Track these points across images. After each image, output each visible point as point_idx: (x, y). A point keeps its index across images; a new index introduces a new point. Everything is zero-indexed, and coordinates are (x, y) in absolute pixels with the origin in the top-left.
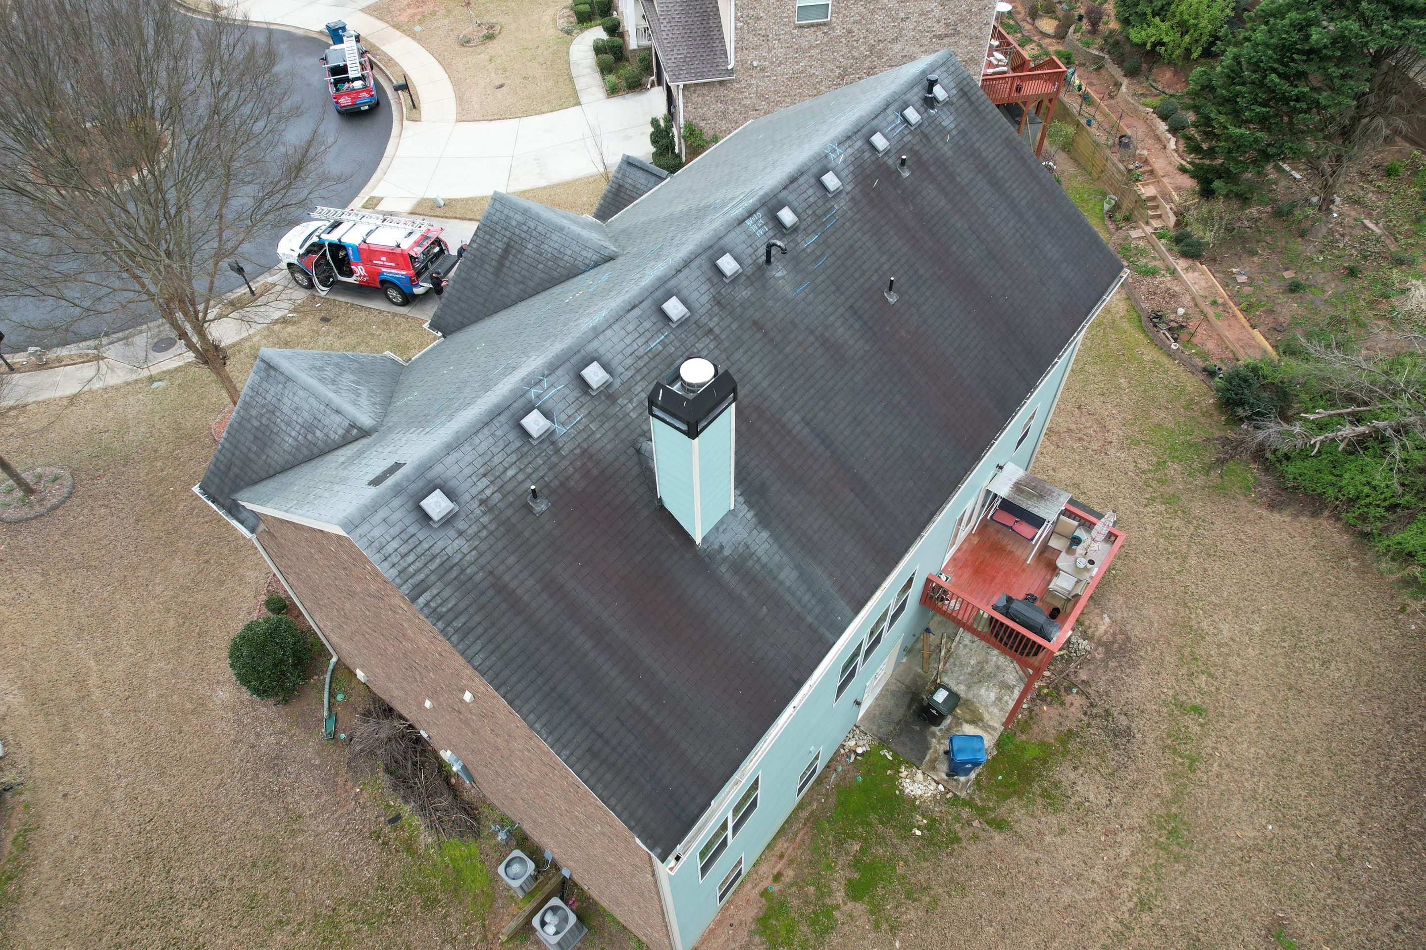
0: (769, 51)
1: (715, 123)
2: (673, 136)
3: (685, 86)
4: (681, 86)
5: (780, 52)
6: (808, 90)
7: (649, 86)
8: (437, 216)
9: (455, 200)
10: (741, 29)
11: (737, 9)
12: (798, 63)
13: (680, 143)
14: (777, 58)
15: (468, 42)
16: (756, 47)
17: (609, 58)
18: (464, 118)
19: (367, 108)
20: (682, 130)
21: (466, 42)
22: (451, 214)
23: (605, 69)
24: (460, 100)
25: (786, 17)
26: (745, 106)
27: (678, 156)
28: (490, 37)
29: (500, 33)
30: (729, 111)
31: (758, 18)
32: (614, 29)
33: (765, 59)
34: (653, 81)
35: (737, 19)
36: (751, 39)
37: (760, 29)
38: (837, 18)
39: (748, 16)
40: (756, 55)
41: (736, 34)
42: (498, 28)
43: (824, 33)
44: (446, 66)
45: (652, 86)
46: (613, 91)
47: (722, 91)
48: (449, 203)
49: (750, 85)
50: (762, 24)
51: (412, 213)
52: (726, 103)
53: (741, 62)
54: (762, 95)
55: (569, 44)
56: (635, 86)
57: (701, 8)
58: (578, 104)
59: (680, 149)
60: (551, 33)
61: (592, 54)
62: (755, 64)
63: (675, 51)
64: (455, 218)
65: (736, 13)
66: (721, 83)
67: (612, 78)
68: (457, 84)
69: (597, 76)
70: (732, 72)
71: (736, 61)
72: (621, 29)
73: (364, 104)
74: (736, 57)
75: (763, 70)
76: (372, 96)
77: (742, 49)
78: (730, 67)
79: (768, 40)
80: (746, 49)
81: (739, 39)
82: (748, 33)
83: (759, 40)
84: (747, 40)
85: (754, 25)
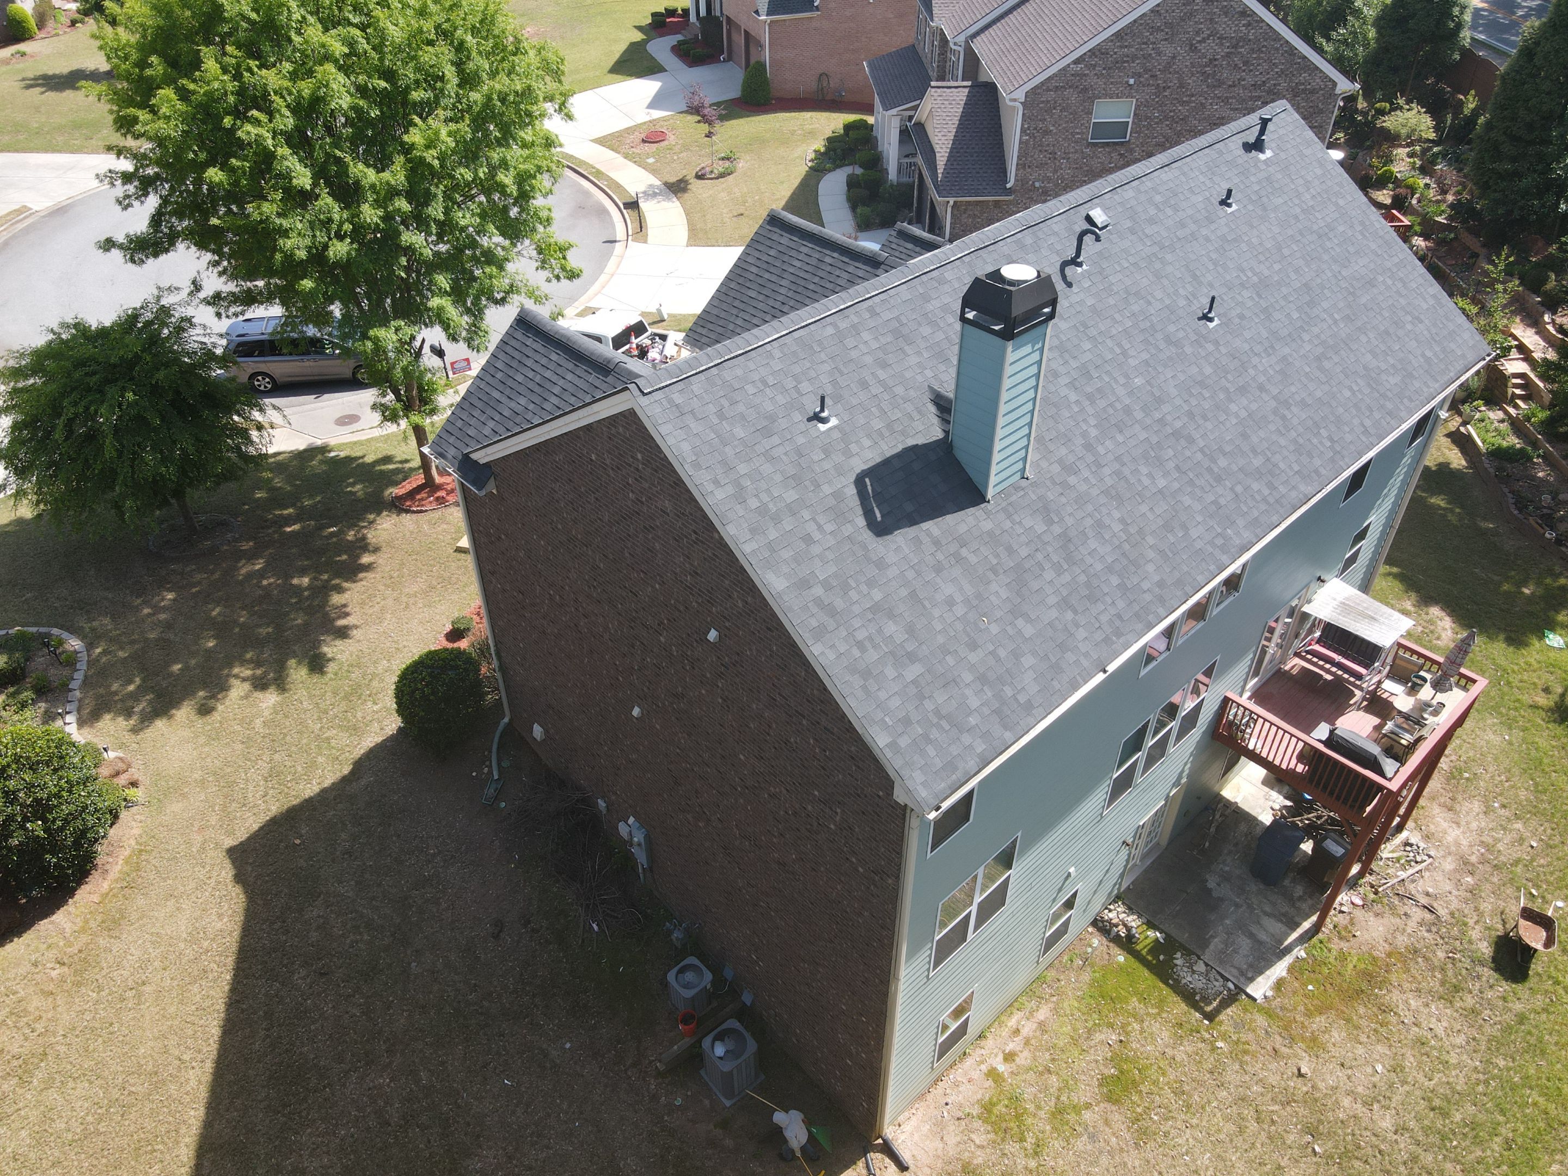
0: (1055, 171)
3: (955, 202)
4: (951, 203)
9: (680, 315)
10: (1027, 142)
11: (1024, 120)
14: (1063, 179)
16: (1041, 165)
17: (863, 191)
18: (696, 243)
21: (702, 175)
23: (857, 203)
25: (1078, 133)
28: (729, 172)
31: (1047, 132)
32: (873, 166)
33: (1049, 180)
35: (1023, 131)
36: (1036, 156)
37: (1048, 145)
38: (1137, 138)
39: (1035, 129)
40: (1039, 175)
41: (1020, 148)
43: (1121, 155)
47: (996, 214)
48: (673, 318)
50: (1050, 139)
53: (1020, 180)
55: (820, 181)
57: (982, 124)
60: (799, 169)
61: (844, 187)
62: (1037, 185)
65: (1022, 125)
66: (996, 204)
67: (861, 212)
69: (848, 211)
70: (1010, 191)
71: (1016, 180)
72: (881, 166)
74: (1016, 175)
75: (1045, 193)
77: (1024, 166)
78: (1008, 186)
79: (1055, 158)
80: (1029, 167)
81: (1023, 155)
82: (1034, 148)
83: (1045, 157)
84: (1032, 156)
85: (1041, 140)
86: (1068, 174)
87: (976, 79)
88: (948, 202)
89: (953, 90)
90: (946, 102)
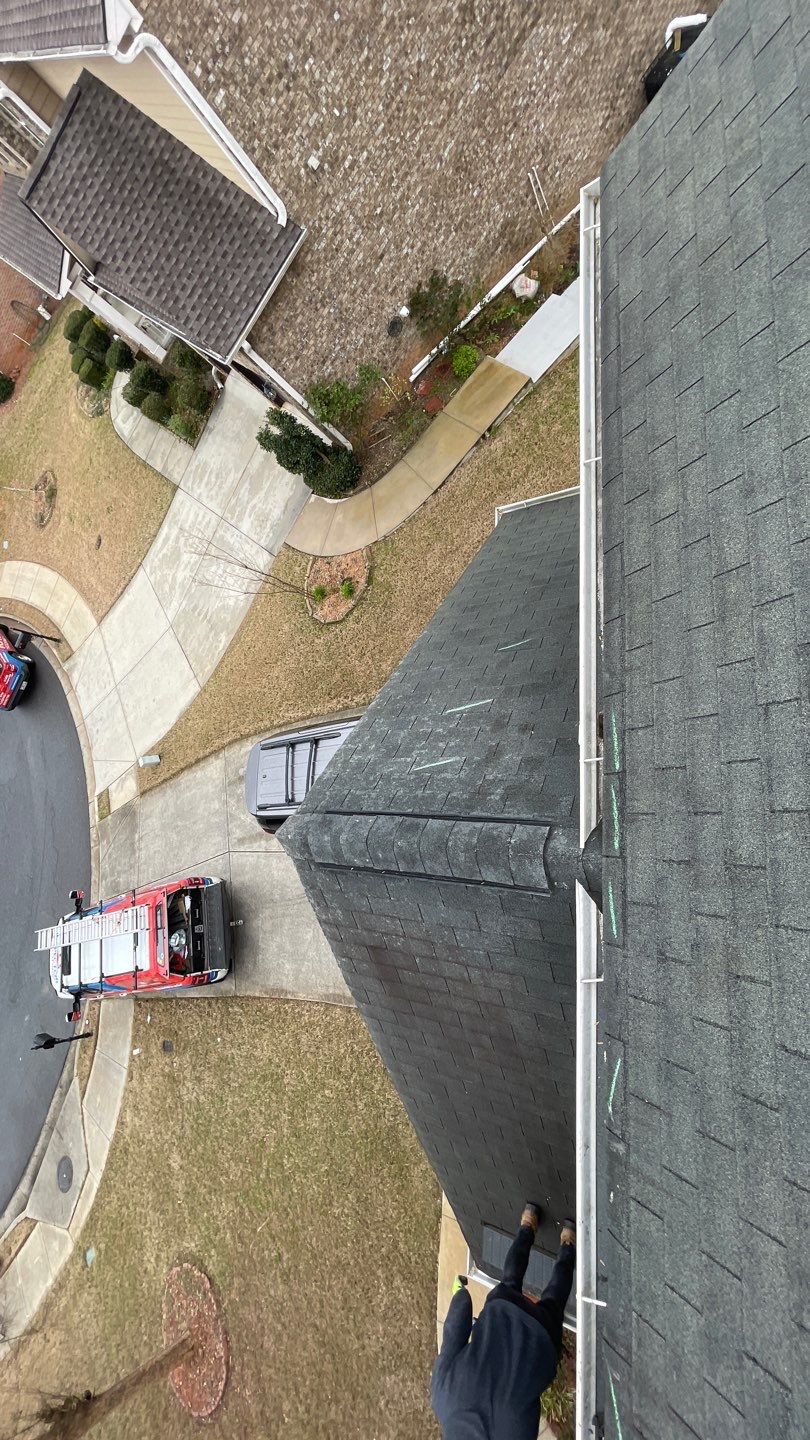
0: (315, 101)
1: (343, 348)
2: (308, 432)
3: (249, 339)
4: (246, 345)
5: (332, 82)
6: (431, 115)
7: (220, 386)
8: (165, 780)
9: (165, 739)
11: (183, 63)
12: (378, 72)
13: (325, 430)
14: (337, 101)
15: (42, 519)
16: (288, 120)
17: (153, 397)
18: (101, 613)
19: (25, 684)
20: (311, 411)
21: (41, 521)
22: (175, 768)
23: (160, 415)
24: (85, 592)
26: (360, 269)
27: (338, 448)
28: (52, 494)
29: (56, 479)
30: (347, 305)
31: (237, 37)
32: (128, 357)
33: (319, 130)
34: (217, 373)
35: (205, 89)
36: (266, 111)
37: (262, 64)
39: (215, 57)
40: (301, 140)
41: (232, 129)
42: (50, 477)
44: (47, 563)
45: (223, 381)
46: (192, 434)
47: (309, 282)
48: (162, 750)
49: (338, 221)
50: (254, 45)
51: (143, 794)
52: (330, 296)
53: (289, 188)
54: (371, 217)
55: (110, 424)
56: (207, 401)
57: (143, 168)
58: (175, 488)
59: (331, 436)
60: (88, 429)
61: (136, 411)
62: (314, 162)
63: (183, 296)
64: (182, 770)
65: (191, 76)
66: (295, 268)
67: (175, 420)
68: (67, 574)
69: (163, 433)
70: (293, 223)
71: (282, 195)
72: (135, 351)
73: (19, 683)
74: (274, 187)
75: (335, 162)
76: (15, 670)
77: (268, 156)
78: (282, 221)
79: (294, 76)
80: (276, 147)
81: (247, 134)
82: (250, 100)
83: (278, 95)
84: (262, 121)
85: (244, 67)
86: (335, 81)
87: (61, 99)
88: (242, 350)
89: (53, 165)
90: (70, 198)
